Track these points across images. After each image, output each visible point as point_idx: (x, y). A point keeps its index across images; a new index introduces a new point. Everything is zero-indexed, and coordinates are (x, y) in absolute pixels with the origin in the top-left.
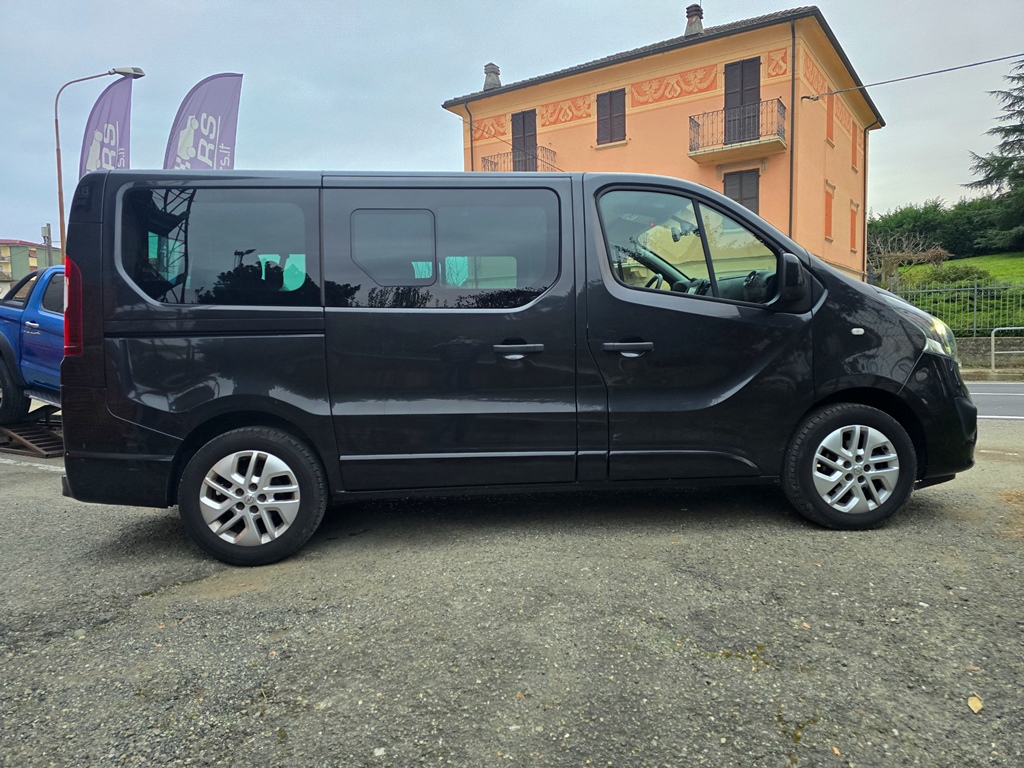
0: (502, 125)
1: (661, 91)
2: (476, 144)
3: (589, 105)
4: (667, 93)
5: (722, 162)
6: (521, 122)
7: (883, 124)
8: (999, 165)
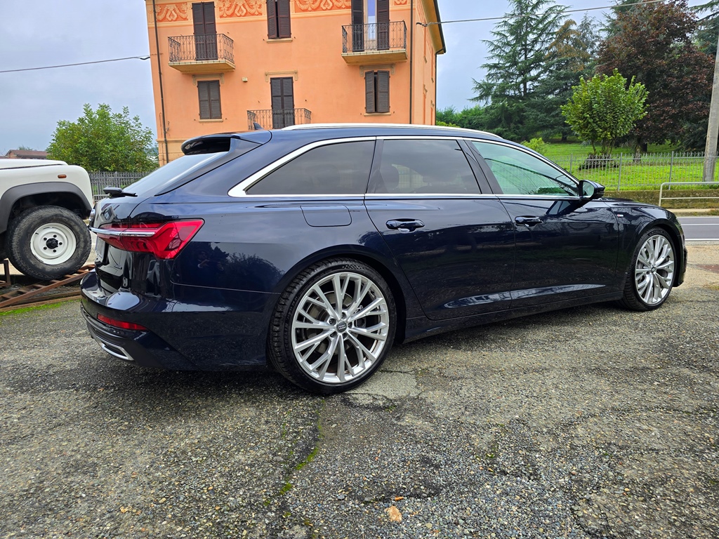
0: (183, 12)
1: (317, 4)
2: (159, 24)
3: (260, 5)
4: (322, 5)
5: (364, 64)
6: (201, 11)
7: (445, 52)
8: (487, 87)
